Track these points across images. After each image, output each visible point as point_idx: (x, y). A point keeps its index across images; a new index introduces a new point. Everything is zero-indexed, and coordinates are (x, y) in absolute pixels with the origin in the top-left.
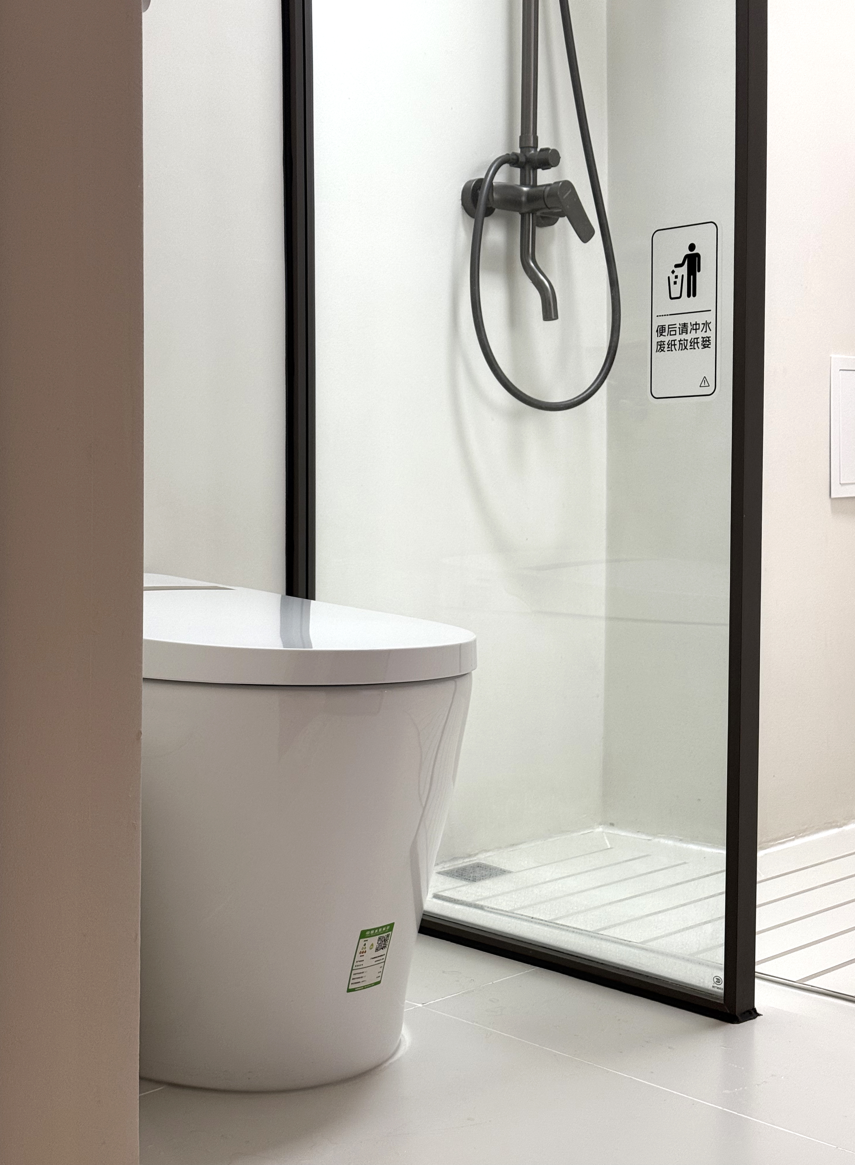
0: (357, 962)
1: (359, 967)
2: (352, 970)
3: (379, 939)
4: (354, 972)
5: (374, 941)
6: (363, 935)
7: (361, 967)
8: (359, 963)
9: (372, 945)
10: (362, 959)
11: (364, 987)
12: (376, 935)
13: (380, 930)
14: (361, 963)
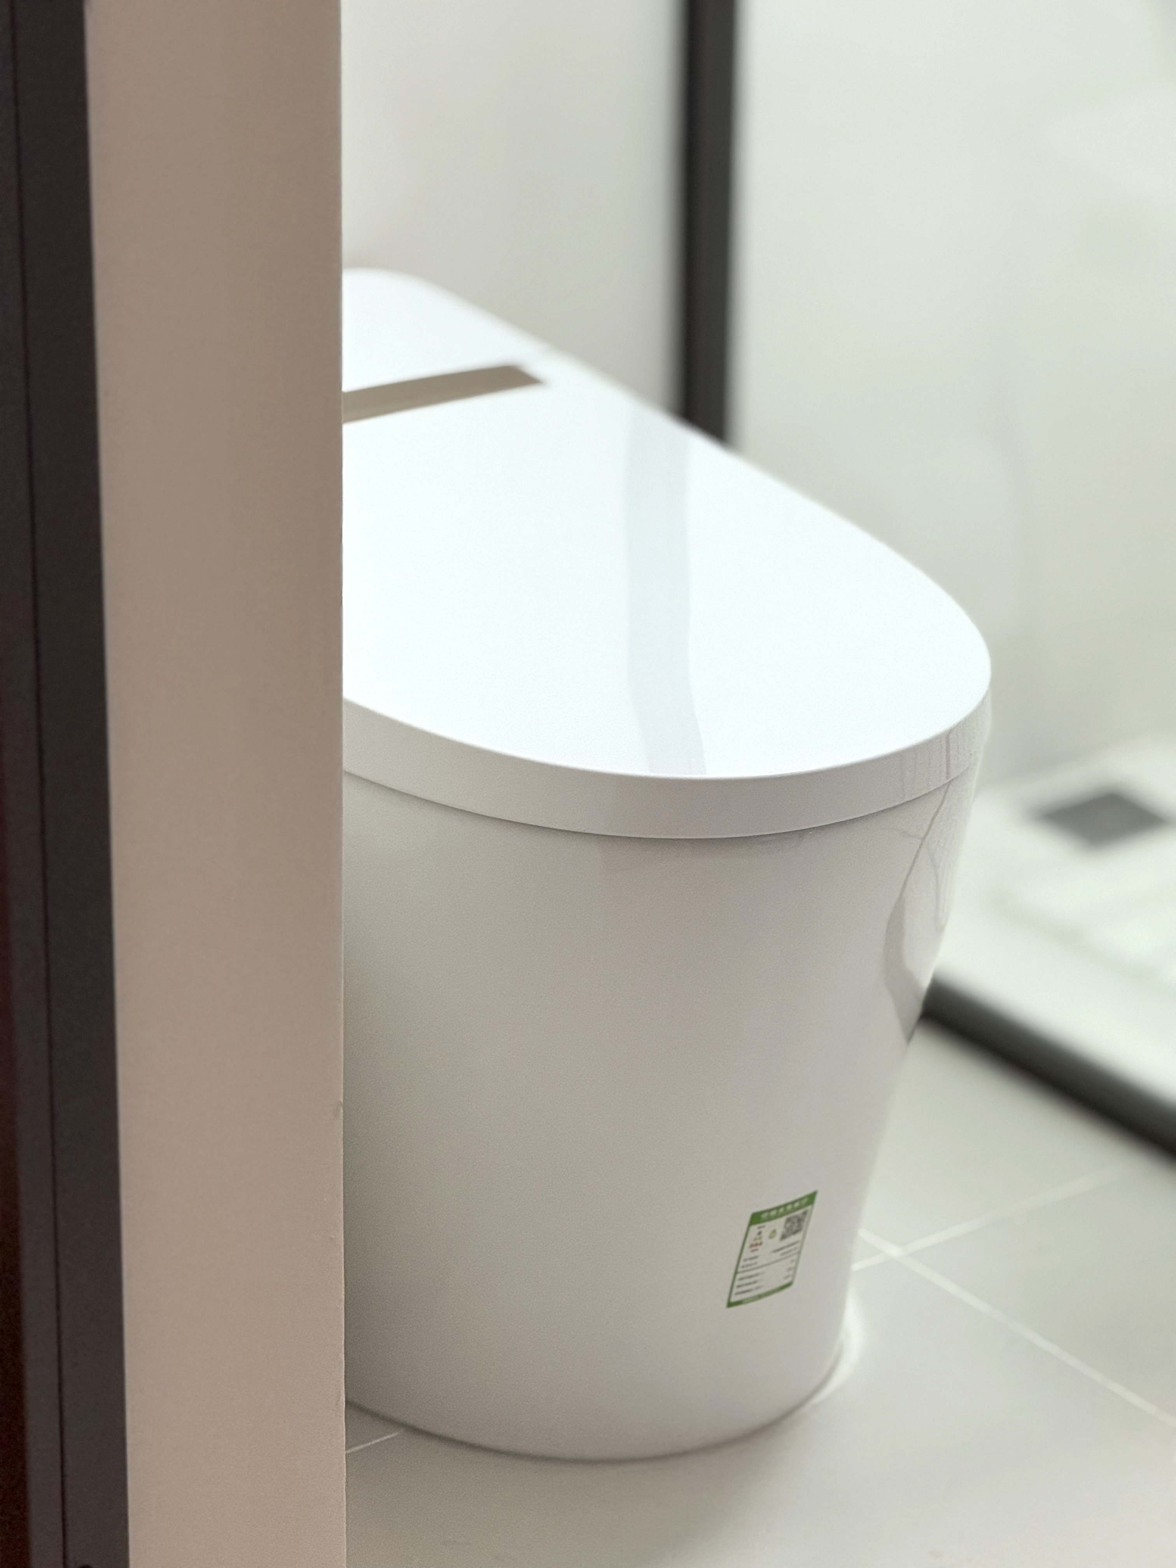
0: (745, 1260)
1: (749, 1268)
2: (736, 1273)
3: (788, 1220)
4: (739, 1276)
5: (779, 1225)
6: (756, 1218)
7: (753, 1266)
8: (749, 1262)
9: (774, 1232)
10: (756, 1254)
11: (760, 1297)
12: (782, 1215)
13: (789, 1207)
14: (753, 1261)
